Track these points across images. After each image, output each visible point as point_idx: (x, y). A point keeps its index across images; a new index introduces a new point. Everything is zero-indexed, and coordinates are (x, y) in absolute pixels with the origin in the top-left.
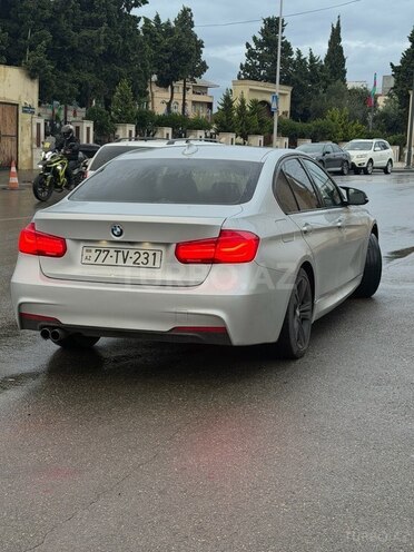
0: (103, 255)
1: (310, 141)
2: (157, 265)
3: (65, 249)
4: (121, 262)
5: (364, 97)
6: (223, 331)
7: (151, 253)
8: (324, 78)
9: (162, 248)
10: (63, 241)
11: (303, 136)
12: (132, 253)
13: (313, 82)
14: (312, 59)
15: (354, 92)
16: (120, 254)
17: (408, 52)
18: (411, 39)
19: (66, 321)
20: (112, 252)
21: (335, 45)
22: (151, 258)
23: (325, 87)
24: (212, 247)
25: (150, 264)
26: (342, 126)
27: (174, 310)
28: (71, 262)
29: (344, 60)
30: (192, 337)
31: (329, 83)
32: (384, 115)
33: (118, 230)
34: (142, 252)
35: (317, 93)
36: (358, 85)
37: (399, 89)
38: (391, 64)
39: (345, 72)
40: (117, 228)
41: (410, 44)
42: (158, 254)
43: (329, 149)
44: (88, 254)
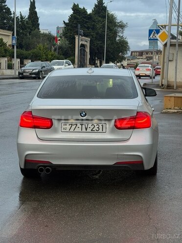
0: (74, 127)
1: (30, 61)
2: (104, 131)
3: (52, 124)
4: (84, 130)
5: (49, 38)
6: (141, 163)
7: (100, 125)
8: (29, 27)
9: (107, 122)
10: (51, 120)
11: (27, 58)
12: (90, 125)
13: (23, 29)
14: (22, 17)
15: (45, 35)
16: (84, 126)
17: (72, 15)
18: (73, 9)
19: (55, 162)
20: (79, 125)
21: (33, 10)
22: (101, 127)
23: (30, 33)
24: (133, 121)
25: (101, 130)
26: (45, 53)
27: (117, 154)
28: (56, 131)
29: (38, 19)
30: (125, 167)
31: (31, 30)
32: (60, 48)
33: (84, 113)
34: (96, 125)
35: (26, 35)
36: (47, 32)
37: (69, 34)
38: (64, 22)
39: (39, 25)
40: (83, 112)
41: (73, 12)
42: (104, 125)
43: (44, 65)
44: (65, 127)
